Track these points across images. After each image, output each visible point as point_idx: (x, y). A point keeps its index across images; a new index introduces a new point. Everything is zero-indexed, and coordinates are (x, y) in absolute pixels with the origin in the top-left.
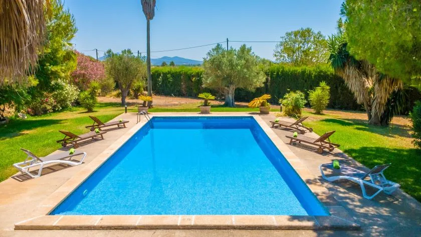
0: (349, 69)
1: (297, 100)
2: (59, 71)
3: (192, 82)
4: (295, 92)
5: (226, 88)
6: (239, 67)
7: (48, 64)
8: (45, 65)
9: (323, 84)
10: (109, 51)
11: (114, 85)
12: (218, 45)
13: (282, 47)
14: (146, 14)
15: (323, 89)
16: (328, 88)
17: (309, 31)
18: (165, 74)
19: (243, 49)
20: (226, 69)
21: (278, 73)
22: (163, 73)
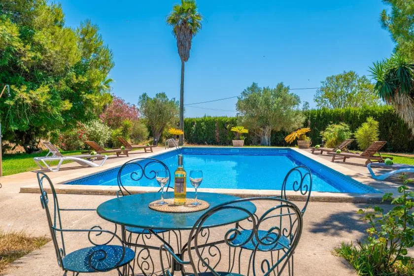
0: (400, 95)
1: (341, 131)
2: (93, 99)
3: (226, 129)
4: (338, 124)
5: (262, 129)
6: (275, 105)
7: (83, 93)
8: (81, 94)
9: (370, 119)
10: (144, 95)
11: (147, 134)
12: (254, 84)
13: (324, 93)
14: (181, 56)
15: (371, 125)
16: (376, 123)
17: (352, 74)
18: (199, 123)
19: (280, 87)
20: (262, 108)
21: (319, 116)
22: (197, 122)
